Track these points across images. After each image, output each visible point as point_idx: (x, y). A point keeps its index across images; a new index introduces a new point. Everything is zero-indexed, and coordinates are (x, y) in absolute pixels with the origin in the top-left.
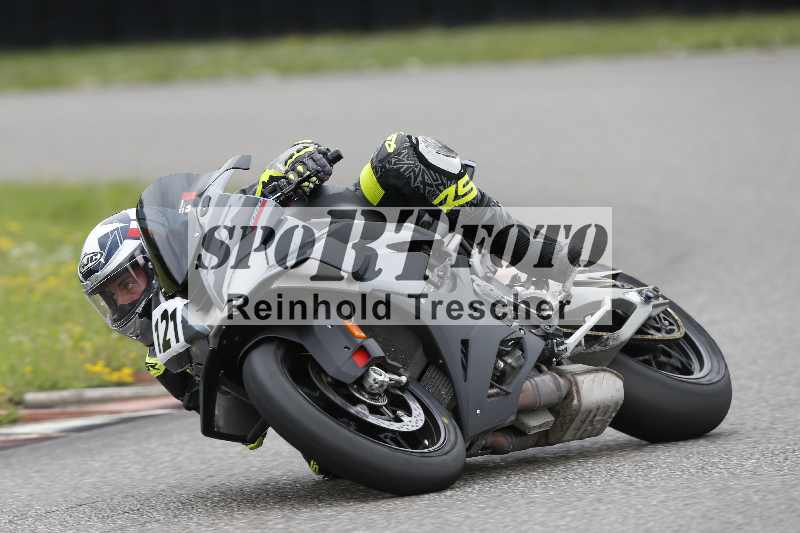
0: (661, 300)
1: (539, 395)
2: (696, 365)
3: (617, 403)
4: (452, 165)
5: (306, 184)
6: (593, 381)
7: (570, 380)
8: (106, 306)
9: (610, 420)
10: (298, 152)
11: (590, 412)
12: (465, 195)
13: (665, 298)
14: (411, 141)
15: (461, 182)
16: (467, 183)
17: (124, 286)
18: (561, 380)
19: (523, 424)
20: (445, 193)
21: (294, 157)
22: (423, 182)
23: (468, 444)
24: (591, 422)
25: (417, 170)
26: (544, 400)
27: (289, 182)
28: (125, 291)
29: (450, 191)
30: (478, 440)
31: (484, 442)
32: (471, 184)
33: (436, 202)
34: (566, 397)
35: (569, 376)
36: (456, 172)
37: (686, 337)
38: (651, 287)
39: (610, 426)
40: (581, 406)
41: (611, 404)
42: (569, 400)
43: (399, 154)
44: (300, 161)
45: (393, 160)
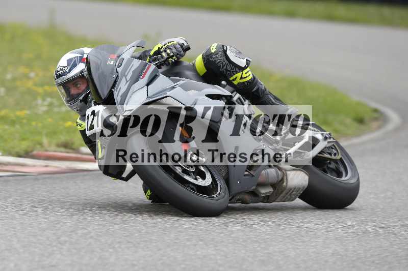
0: (332, 140)
1: (268, 178)
2: (344, 174)
3: (304, 187)
4: (242, 63)
5: (171, 59)
6: (294, 175)
7: (283, 173)
8: (65, 93)
9: (299, 195)
10: (169, 43)
11: (291, 189)
12: (246, 77)
13: (334, 139)
14: (223, 48)
15: (245, 71)
16: (248, 72)
17: (75, 85)
18: (279, 172)
19: (258, 191)
20: (236, 75)
21: (166, 45)
22: (226, 69)
23: (231, 197)
24: (290, 194)
25: (224, 63)
26: (270, 181)
27: (162, 57)
28: (75, 88)
29: (239, 75)
30: (236, 196)
31: (238, 197)
32: (250, 73)
33: (231, 79)
34: (280, 181)
35: (283, 171)
36: (243, 66)
37: (341, 159)
38: (328, 133)
39: (299, 197)
40: (286, 186)
41: (301, 187)
42: (282, 182)
43: (217, 54)
44: (169, 48)
45: (214, 56)
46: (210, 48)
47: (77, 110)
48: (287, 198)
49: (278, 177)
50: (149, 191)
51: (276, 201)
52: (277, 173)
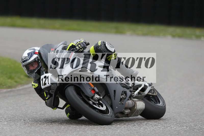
4: (112, 50)
5: (80, 50)
7: (135, 102)
11: (138, 110)
14: (104, 43)
19: (125, 111)
24: (137, 113)
25: (105, 50)
27: (76, 49)
28: (32, 67)
36: (113, 52)
40: (136, 109)
41: (142, 109)
42: (134, 107)
43: (101, 46)
44: (79, 44)
45: (100, 47)
46: (98, 43)
47: (34, 78)
48: (136, 115)
49: (133, 104)
50: (69, 113)
51: (131, 116)
52: (132, 103)
